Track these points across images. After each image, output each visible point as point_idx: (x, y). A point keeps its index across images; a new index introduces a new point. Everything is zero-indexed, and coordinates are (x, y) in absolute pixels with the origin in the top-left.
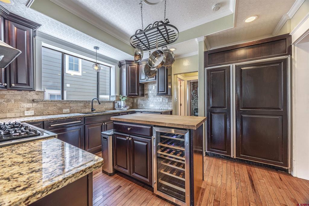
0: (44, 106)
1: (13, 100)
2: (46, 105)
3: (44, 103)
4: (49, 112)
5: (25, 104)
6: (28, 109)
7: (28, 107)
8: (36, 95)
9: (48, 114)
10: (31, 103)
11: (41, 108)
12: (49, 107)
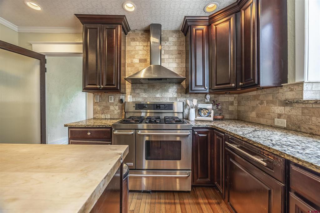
0: (302, 113)
1: (265, 102)
2: (306, 111)
3: (304, 106)
4: (311, 127)
5: (276, 107)
6: (280, 116)
7: (279, 112)
8: (290, 91)
9: (310, 131)
10: (283, 106)
11: (297, 116)
12: (312, 116)
